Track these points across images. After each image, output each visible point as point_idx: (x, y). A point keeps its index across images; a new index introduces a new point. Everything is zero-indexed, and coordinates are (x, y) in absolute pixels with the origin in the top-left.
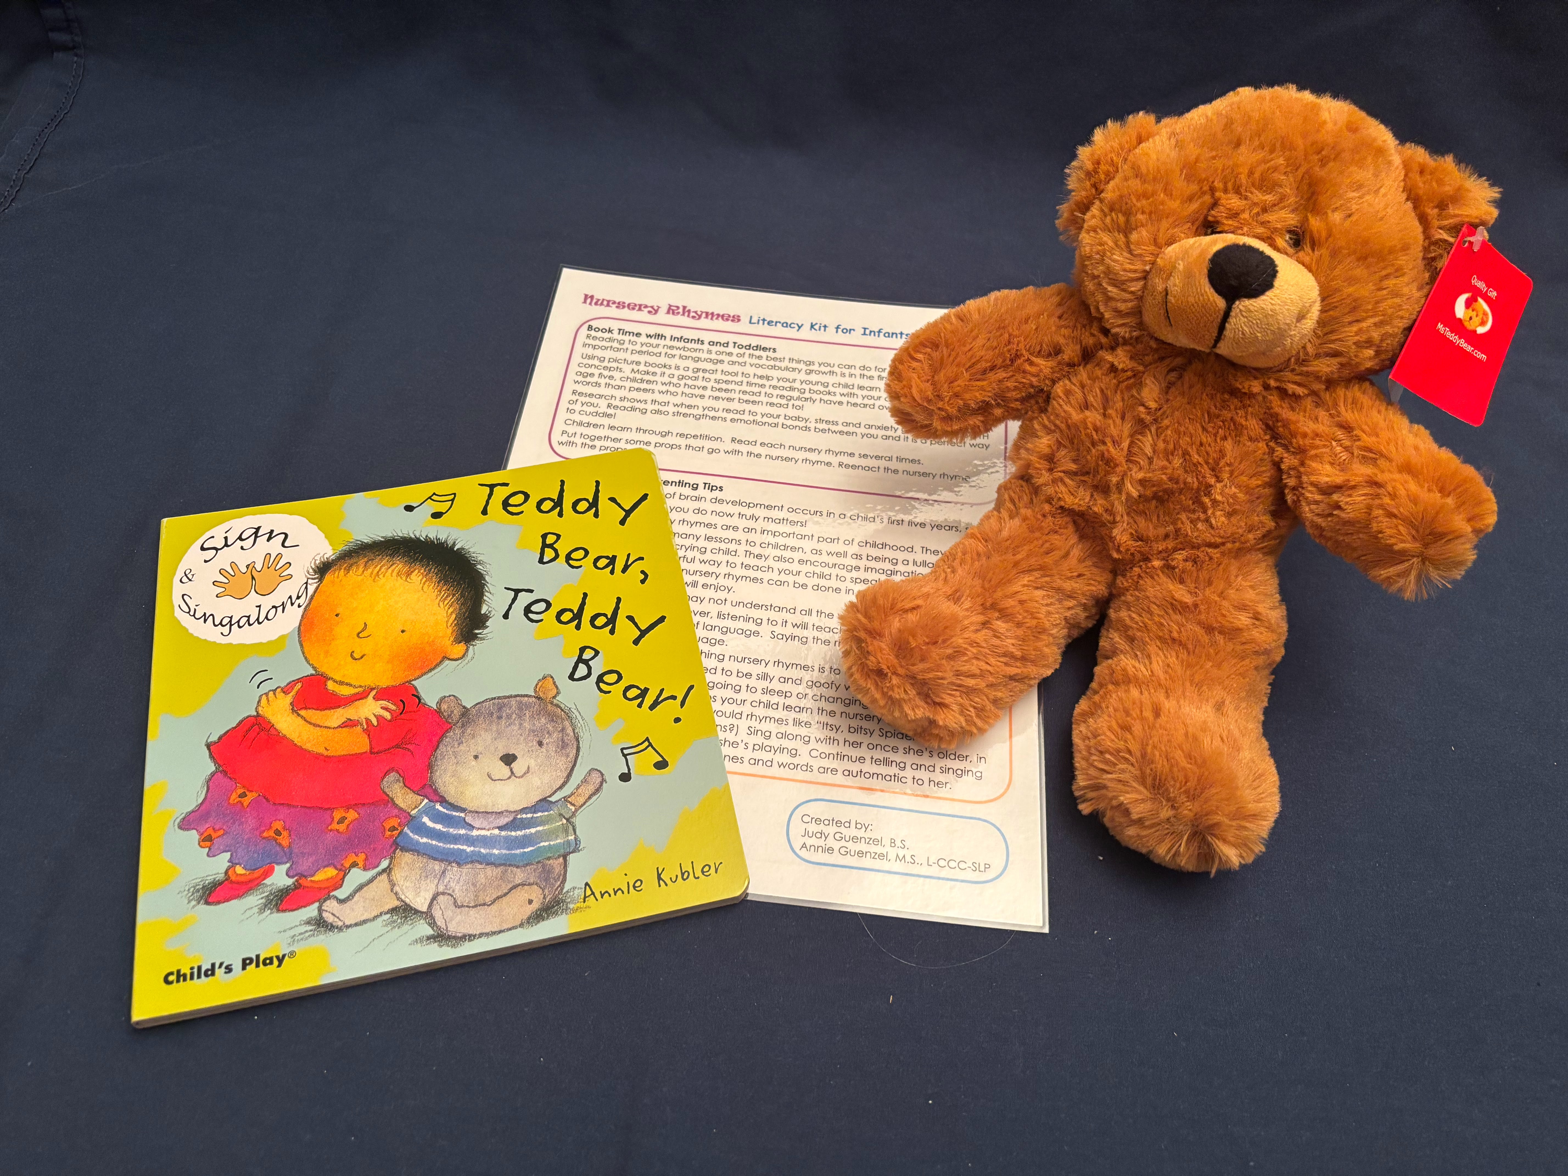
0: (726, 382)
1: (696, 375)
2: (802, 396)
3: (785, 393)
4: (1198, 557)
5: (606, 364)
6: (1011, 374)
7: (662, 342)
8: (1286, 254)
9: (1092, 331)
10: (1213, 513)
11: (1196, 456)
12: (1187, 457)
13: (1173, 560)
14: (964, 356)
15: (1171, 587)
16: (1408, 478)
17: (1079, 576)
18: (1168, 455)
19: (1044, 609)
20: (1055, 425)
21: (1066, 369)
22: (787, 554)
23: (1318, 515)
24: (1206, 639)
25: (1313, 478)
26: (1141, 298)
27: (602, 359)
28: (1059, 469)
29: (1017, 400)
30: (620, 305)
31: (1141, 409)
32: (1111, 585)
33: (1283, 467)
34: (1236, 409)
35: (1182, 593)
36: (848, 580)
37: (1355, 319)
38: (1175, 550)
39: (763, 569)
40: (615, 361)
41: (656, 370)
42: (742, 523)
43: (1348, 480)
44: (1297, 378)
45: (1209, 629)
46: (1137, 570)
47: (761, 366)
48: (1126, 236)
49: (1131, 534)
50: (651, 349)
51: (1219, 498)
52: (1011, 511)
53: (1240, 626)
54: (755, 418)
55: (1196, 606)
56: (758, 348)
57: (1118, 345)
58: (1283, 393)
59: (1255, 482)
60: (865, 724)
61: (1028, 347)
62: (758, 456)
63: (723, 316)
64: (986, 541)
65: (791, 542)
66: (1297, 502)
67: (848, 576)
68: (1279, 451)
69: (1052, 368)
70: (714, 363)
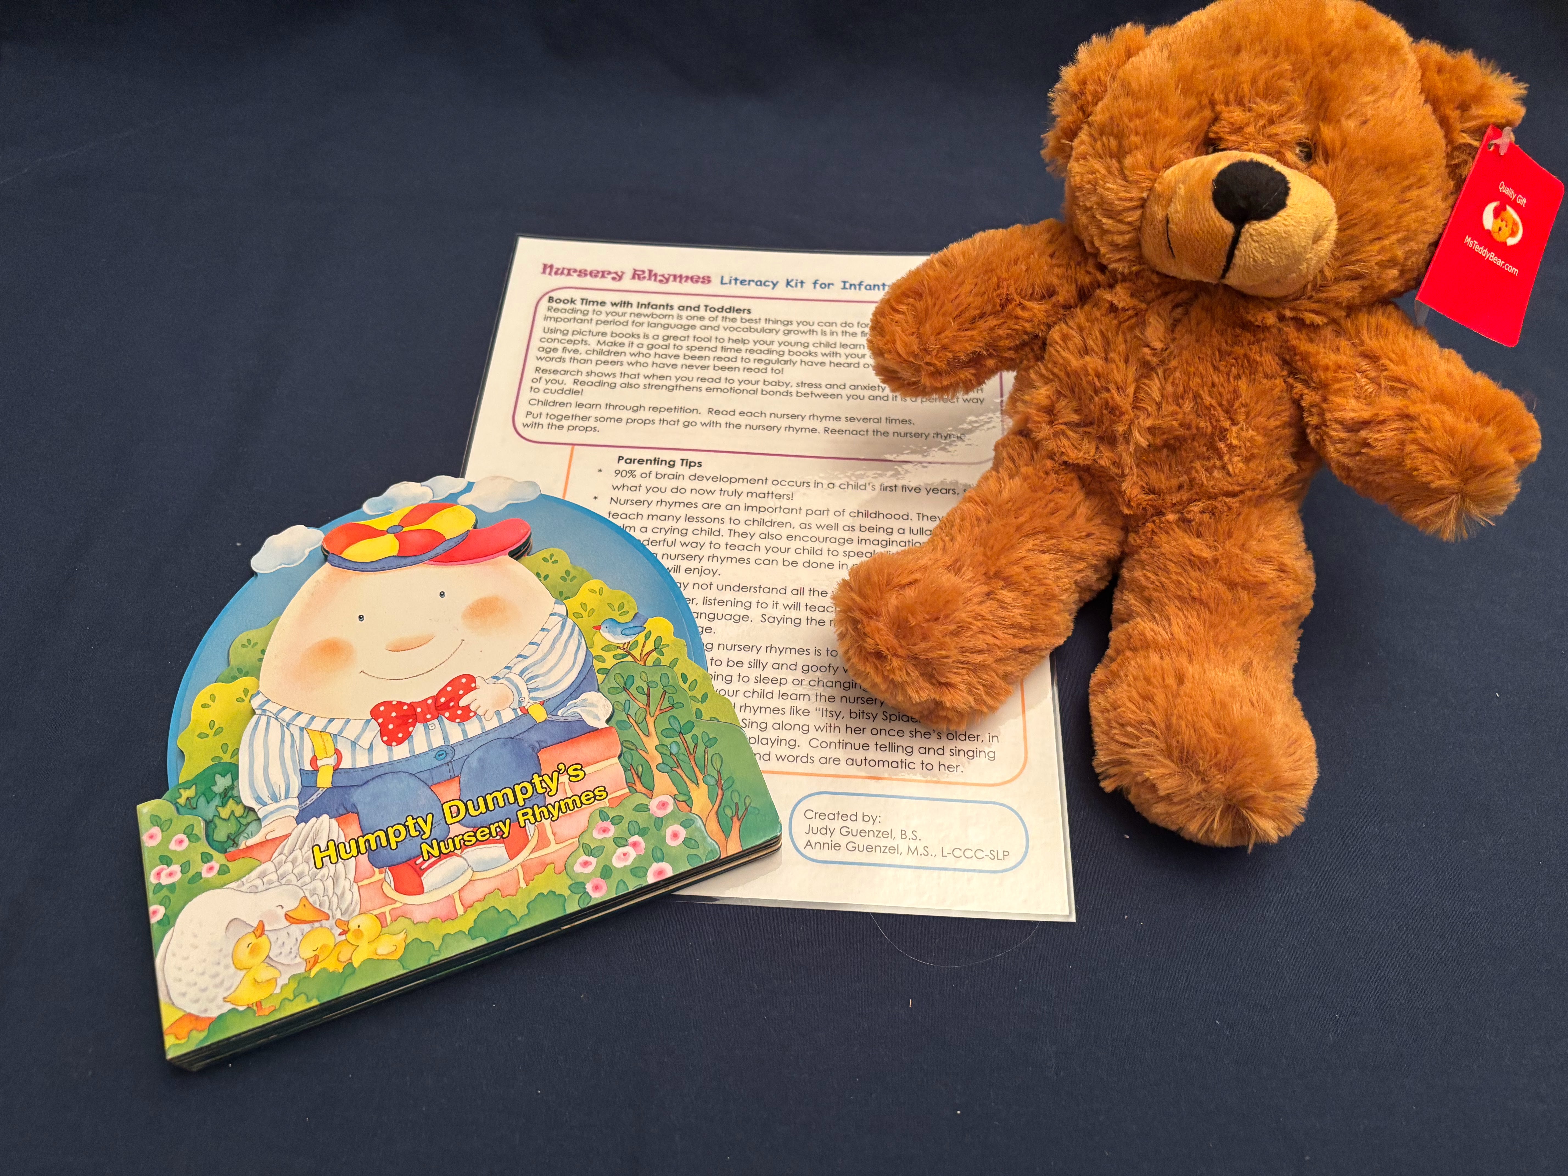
0: (700, 348)
1: (667, 343)
2: (781, 359)
3: (763, 357)
4: (1216, 507)
5: (569, 337)
6: (1002, 320)
7: (628, 310)
8: (1297, 169)
9: (1088, 268)
10: (1230, 459)
11: (1209, 399)
12: (1199, 400)
13: (1189, 512)
14: (950, 304)
15: (1189, 542)
16: (1444, 408)
17: (1088, 535)
18: (1178, 399)
19: (1052, 574)
20: (1053, 374)
21: (1062, 312)
22: (774, 530)
23: (1344, 454)
24: (1228, 595)
25: (1338, 415)
26: (1139, 229)
27: (565, 333)
28: (1060, 421)
29: (1010, 349)
30: (582, 273)
31: (1146, 350)
32: (1123, 543)
33: (1304, 404)
34: (1249, 344)
35: (1199, 548)
36: (841, 553)
37: (1377, 236)
38: (1190, 501)
39: (749, 548)
40: (580, 333)
41: (624, 340)
42: (724, 500)
43: (1377, 415)
44: (1314, 306)
45: (1232, 585)
46: (1150, 525)
47: (736, 329)
48: (1119, 161)
49: (1142, 487)
50: (617, 318)
51: (1235, 442)
52: (1011, 470)
53: (1265, 580)
54: (733, 386)
55: (1216, 561)
56: (731, 309)
57: (1116, 282)
58: (1300, 324)
59: (1273, 423)
60: (867, 708)
61: (1019, 290)
62: (738, 426)
63: (692, 278)
64: (985, 504)
65: (778, 517)
66: (1321, 442)
67: (841, 549)
68: (1299, 387)
69: (1046, 312)
70: (685, 330)
